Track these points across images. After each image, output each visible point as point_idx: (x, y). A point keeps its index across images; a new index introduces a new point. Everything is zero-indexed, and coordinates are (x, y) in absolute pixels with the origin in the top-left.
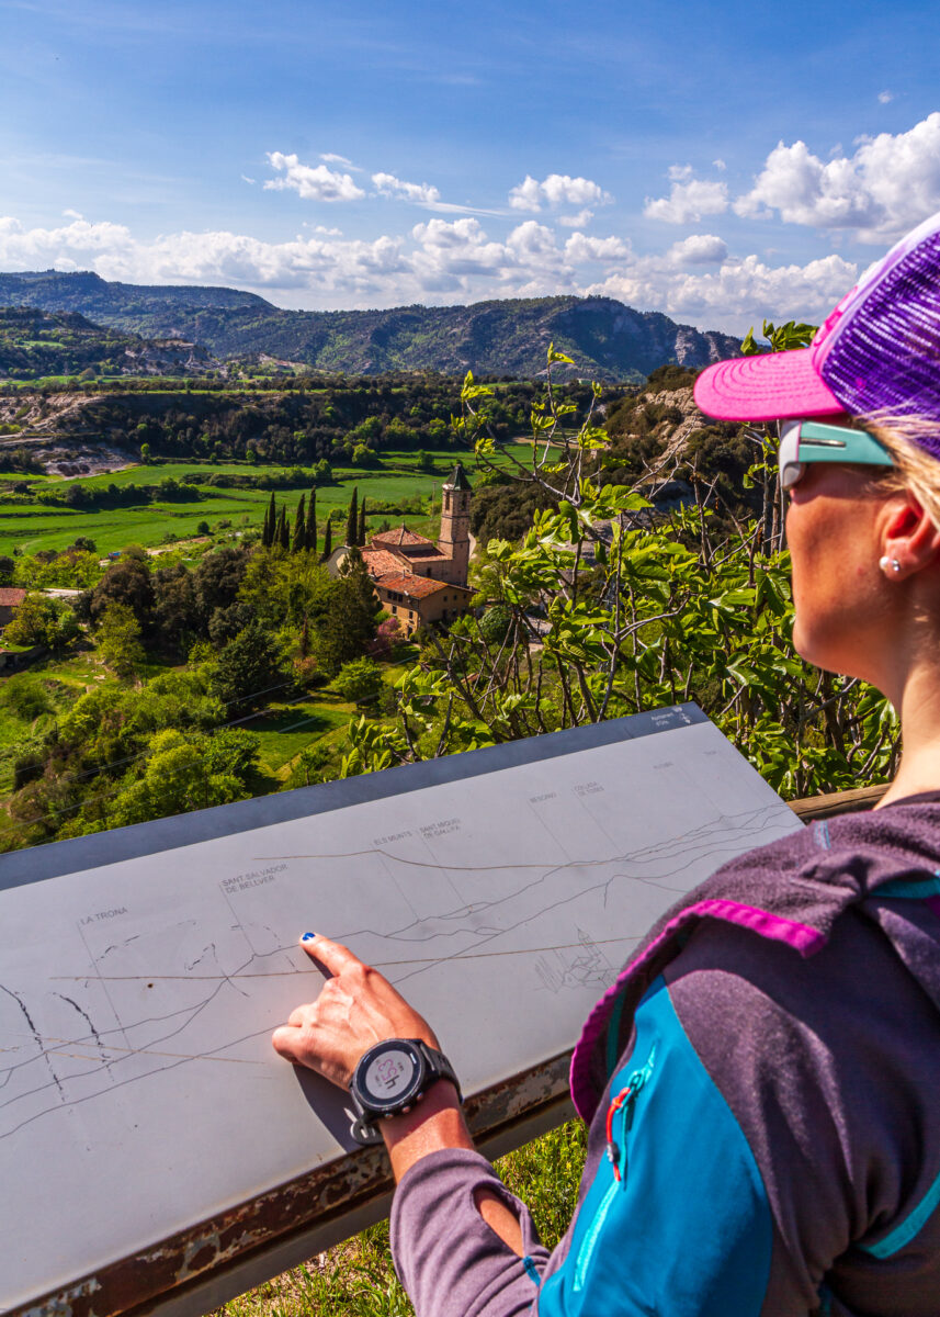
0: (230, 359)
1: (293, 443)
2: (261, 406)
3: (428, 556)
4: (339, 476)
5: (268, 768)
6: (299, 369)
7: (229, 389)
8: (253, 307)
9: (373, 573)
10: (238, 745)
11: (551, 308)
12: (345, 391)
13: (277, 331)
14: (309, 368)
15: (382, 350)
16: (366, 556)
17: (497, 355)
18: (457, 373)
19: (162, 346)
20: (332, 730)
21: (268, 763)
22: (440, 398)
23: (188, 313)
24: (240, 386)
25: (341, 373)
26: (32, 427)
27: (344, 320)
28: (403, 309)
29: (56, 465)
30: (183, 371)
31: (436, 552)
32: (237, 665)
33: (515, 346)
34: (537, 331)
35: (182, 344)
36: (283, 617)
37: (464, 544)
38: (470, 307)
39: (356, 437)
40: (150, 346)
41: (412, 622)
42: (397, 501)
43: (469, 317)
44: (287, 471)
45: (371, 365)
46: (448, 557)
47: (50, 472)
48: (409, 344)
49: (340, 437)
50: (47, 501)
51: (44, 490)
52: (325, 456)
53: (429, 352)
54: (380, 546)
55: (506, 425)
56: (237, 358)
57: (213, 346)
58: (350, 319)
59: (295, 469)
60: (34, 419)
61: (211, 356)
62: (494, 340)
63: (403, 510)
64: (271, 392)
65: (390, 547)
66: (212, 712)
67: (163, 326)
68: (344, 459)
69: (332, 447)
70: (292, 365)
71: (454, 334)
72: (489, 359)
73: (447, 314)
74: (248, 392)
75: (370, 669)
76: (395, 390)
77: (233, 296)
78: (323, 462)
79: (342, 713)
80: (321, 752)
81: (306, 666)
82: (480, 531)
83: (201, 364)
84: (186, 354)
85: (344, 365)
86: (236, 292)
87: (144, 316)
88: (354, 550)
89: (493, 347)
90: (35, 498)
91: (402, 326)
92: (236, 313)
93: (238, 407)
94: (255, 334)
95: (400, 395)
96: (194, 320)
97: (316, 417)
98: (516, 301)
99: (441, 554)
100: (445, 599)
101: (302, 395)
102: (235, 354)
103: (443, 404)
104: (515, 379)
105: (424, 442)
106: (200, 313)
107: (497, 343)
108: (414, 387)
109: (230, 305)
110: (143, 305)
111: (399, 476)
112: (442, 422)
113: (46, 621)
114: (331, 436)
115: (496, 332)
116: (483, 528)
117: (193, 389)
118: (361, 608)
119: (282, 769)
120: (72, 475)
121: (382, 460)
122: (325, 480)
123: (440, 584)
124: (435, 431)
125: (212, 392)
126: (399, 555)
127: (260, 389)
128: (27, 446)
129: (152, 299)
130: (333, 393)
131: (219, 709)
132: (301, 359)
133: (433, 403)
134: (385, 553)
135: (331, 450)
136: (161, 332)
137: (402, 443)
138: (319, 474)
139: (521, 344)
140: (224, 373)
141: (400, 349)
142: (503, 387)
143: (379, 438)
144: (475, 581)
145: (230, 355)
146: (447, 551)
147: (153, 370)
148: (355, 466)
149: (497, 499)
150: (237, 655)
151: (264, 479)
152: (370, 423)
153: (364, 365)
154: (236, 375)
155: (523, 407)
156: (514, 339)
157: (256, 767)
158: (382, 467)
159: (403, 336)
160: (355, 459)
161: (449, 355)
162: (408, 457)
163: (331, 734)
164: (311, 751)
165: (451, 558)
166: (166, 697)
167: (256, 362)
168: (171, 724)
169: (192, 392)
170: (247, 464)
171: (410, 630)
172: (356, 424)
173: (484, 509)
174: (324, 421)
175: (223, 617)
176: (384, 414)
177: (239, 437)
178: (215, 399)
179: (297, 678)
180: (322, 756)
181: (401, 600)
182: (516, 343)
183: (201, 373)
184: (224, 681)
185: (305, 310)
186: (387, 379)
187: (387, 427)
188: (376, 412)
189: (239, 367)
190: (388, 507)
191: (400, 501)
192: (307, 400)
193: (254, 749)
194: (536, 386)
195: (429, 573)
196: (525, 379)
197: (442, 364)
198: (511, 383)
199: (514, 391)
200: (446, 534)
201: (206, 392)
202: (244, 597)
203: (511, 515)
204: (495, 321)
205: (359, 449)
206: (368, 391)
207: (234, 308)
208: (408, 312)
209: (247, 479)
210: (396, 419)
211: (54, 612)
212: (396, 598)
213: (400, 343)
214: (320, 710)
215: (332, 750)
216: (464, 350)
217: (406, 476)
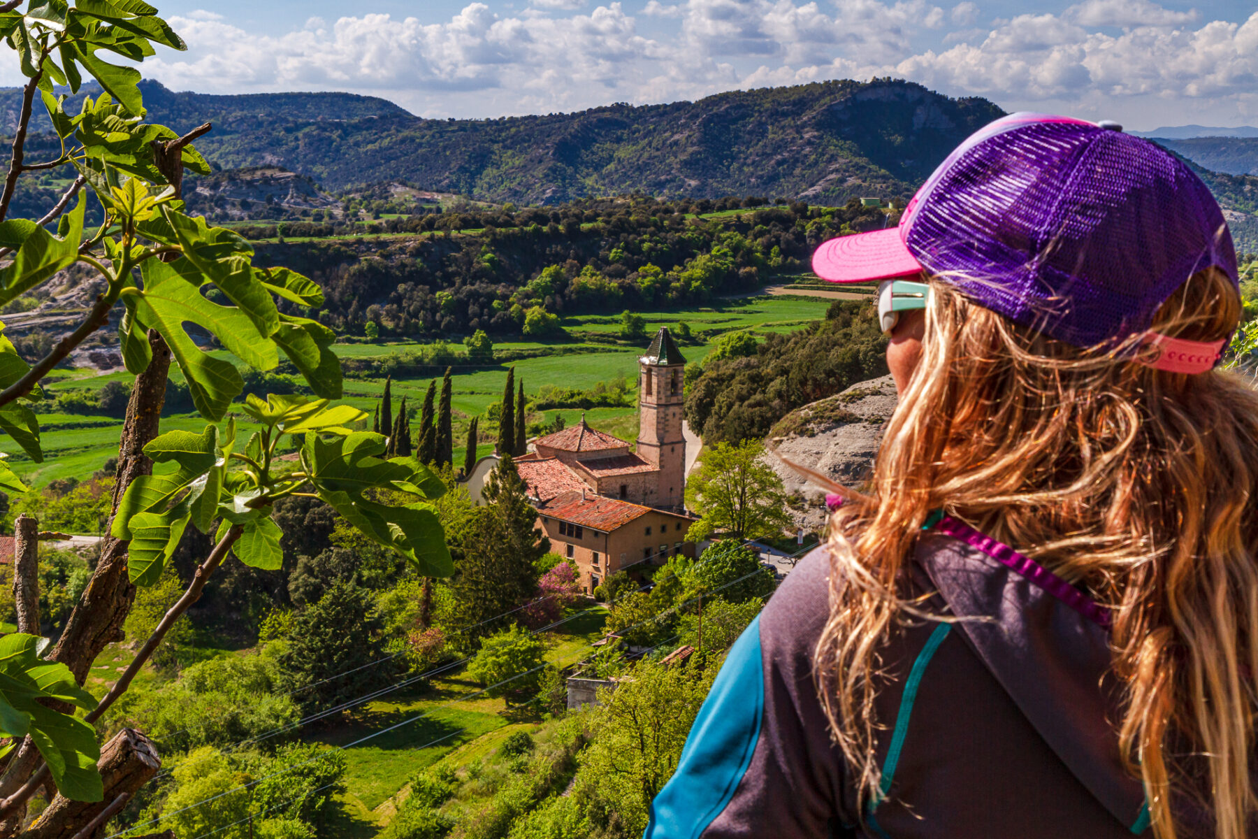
0: (348, 193)
1: (435, 308)
2: (387, 256)
3: (621, 467)
4: (503, 354)
5: (361, 806)
6: (448, 202)
7: (339, 234)
8: (382, 118)
9: (537, 496)
10: (311, 771)
11: (818, 99)
12: (511, 230)
13: (416, 150)
14: (463, 201)
15: (570, 170)
16: (524, 470)
17: (740, 169)
18: (681, 197)
19: (249, 178)
20: (465, 742)
21: (362, 799)
22: (652, 234)
23: (288, 130)
24: (360, 229)
25: (507, 205)
26: (54, 300)
27: (513, 130)
28: (601, 110)
29: (87, 354)
30: (279, 212)
31: (632, 460)
32: (317, 642)
33: (766, 156)
34: (798, 132)
35: (278, 174)
36: (400, 567)
37: (678, 447)
38: (698, 103)
39: (528, 296)
40: (232, 179)
41: (597, 569)
42: (589, 389)
43: (697, 116)
44: (427, 351)
45: (554, 192)
46: (653, 467)
47: (78, 365)
48: (611, 159)
49: (505, 297)
50: (71, 408)
51: (68, 391)
52: (482, 326)
53: (640, 169)
54: (547, 453)
55: (754, 269)
56: (357, 191)
57: (324, 175)
58: (522, 128)
59: (438, 346)
60: (60, 289)
61: (320, 189)
62: (735, 149)
63: (594, 400)
64: (402, 235)
65: (562, 455)
66: (277, 717)
67: (253, 150)
68: (510, 329)
69: (493, 312)
70: (438, 197)
71: (676, 143)
72: (729, 176)
73: (665, 113)
74: (367, 237)
75: (524, 643)
76: (585, 226)
77: (355, 104)
78: (480, 334)
79: (482, 715)
80: (444, 777)
81: (427, 642)
82: (706, 426)
83: (306, 201)
84: (283, 188)
85: (515, 193)
86: (358, 98)
87: (226, 138)
88: (505, 462)
89: (734, 158)
90: (55, 403)
91: (598, 134)
92: (357, 128)
93: (353, 259)
94: (387, 155)
95: (594, 232)
96: (297, 139)
97: (468, 270)
98: (765, 92)
99: (642, 463)
100: (648, 531)
101: (447, 238)
102: (357, 185)
103: (657, 242)
104: (766, 202)
105: (632, 300)
106: (306, 130)
107: (740, 152)
108: (614, 219)
109: (349, 116)
110: (225, 121)
111: (594, 351)
112: (657, 269)
113: (48, 584)
114: (492, 296)
115: (737, 137)
116: (710, 422)
117: (288, 235)
118: (512, 549)
119: (381, 807)
120: (111, 368)
121: (567, 329)
122: (481, 361)
123: (639, 509)
124: (647, 282)
125: (316, 240)
126: (577, 467)
127: (386, 232)
128: (45, 327)
129: (239, 114)
130: (494, 234)
131: (288, 713)
132: (453, 188)
133: (643, 241)
134: (556, 465)
135: (491, 316)
136: (250, 159)
137: (599, 303)
138: (472, 352)
139: (775, 152)
140: (338, 212)
141: (598, 167)
142: (747, 214)
143: (563, 296)
144: (694, 503)
145: (349, 187)
146: (651, 458)
147: (235, 212)
148: (528, 338)
149: (732, 376)
150: (317, 626)
151: (391, 363)
152: (551, 276)
153: (544, 192)
154: (355, 215)
155: (778, 242)
156: (765, 146)
157: (342, 804)
158: (568, 338)
159: (602, 148)
160: (526, 329)
161: (669, 173)
162: (606, 322)
163: (463, 749)
164: (429, 777)
165: (657, 469)
166: (208, 696)
167: (385, 195)
168: (212, 738)
169: (286, 240)
170: (366, 342)
171: (595, 582)
172: (528, 277)
173: (711, 393)
174: (480, 275)
175: (309, 570)
176: (569, 261)
177: (355, 302)
178: (320, 249)
179: (413, 661)
180: (444, 785)
181: (579, 535)
182: (768, 151)
183: (305, 213)
184: (297, 669)
185: (458, 119)
186: (574, 210)
187: (575, 280)
188: (558, 259)
189: (361, 203)
190: (572, 396)
191: (593, 389)
192: (455, 245)
193: (336, 776)
194: (796, 210)
195: (623, 494)
196: (780, 202)
197: (660, 185)
198: (760, 208)
199: (765, 219)
200: (649, 434)
201: (307, 240)
202: (341, 539)
203: (751, 401)
204: (735, 121)
205: (534, 313)
206: (545, 229)
207: (356, 120)
208: (607, 115)
209: (367, 364)
210: (589, 268)
211: (62, 571)
212: (572, 532)
213: (596, 158)
214: (448, 710)
215: (463, 775)
216: (691, 165)
217: (604, 350)
